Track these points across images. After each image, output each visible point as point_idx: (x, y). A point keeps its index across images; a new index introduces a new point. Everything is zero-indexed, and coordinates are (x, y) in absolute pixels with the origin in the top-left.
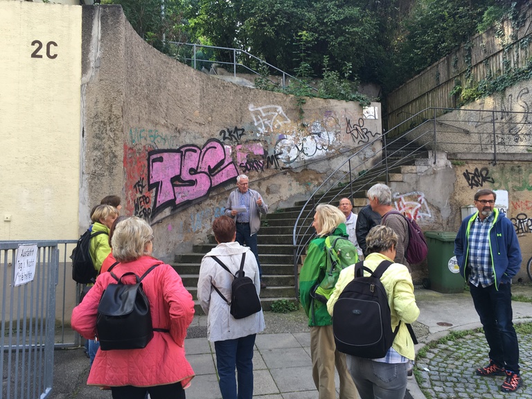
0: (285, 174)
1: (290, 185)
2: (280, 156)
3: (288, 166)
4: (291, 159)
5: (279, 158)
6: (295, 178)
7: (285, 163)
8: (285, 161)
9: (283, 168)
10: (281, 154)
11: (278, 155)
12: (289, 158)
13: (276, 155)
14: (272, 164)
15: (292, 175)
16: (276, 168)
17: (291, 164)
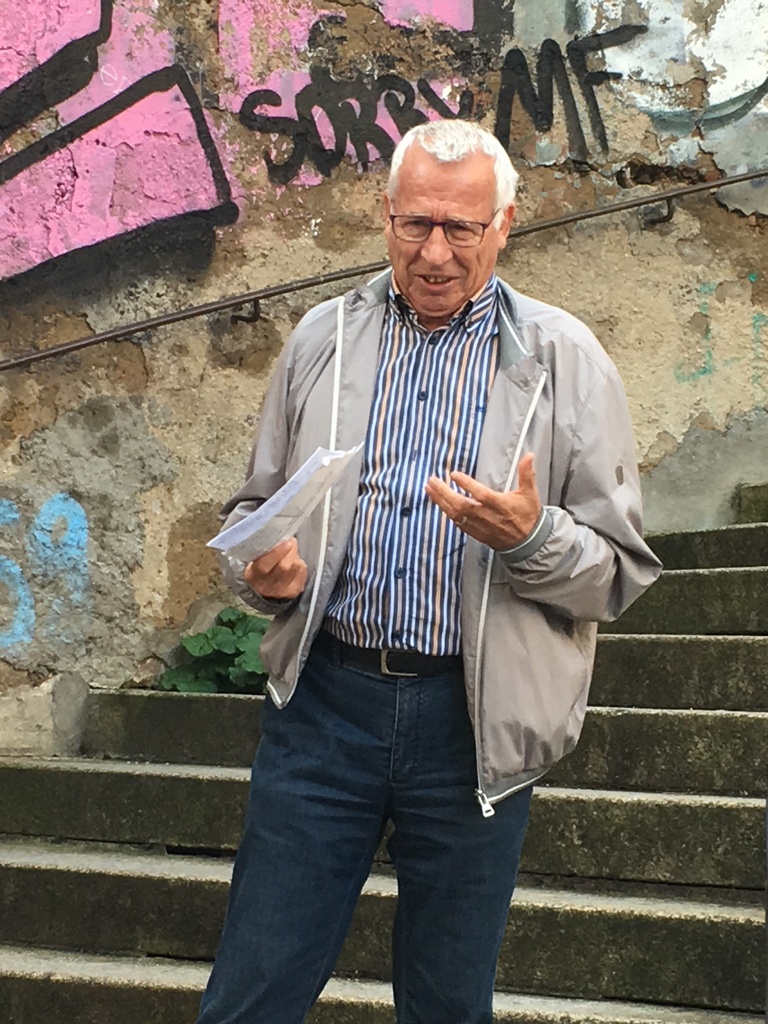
0: (656, 221)
1: (700, 324)
2: (617, 59)
3: (683, 149)
4: (719, 93)
5: (605, 77)
6: (747, 269)
7: (659, 120)
8: (660, 104)
9: (644, 172)
10: (627, 33)
11: (599, 42)
12: (703, 80)
13: (585, 48)
14: (544, 121)
15: (716, 241)
16: (580, 165)
17: (721, 139)
